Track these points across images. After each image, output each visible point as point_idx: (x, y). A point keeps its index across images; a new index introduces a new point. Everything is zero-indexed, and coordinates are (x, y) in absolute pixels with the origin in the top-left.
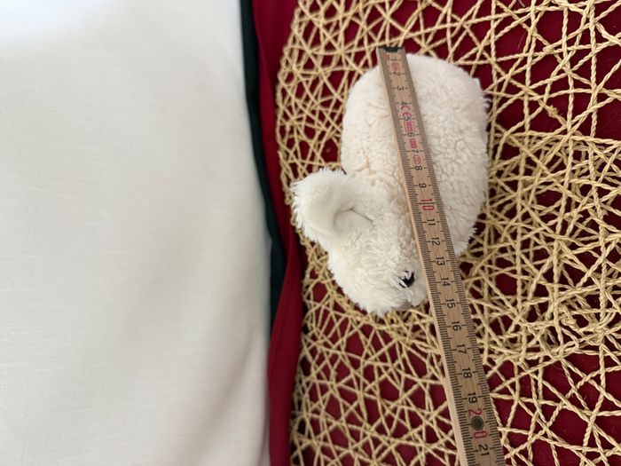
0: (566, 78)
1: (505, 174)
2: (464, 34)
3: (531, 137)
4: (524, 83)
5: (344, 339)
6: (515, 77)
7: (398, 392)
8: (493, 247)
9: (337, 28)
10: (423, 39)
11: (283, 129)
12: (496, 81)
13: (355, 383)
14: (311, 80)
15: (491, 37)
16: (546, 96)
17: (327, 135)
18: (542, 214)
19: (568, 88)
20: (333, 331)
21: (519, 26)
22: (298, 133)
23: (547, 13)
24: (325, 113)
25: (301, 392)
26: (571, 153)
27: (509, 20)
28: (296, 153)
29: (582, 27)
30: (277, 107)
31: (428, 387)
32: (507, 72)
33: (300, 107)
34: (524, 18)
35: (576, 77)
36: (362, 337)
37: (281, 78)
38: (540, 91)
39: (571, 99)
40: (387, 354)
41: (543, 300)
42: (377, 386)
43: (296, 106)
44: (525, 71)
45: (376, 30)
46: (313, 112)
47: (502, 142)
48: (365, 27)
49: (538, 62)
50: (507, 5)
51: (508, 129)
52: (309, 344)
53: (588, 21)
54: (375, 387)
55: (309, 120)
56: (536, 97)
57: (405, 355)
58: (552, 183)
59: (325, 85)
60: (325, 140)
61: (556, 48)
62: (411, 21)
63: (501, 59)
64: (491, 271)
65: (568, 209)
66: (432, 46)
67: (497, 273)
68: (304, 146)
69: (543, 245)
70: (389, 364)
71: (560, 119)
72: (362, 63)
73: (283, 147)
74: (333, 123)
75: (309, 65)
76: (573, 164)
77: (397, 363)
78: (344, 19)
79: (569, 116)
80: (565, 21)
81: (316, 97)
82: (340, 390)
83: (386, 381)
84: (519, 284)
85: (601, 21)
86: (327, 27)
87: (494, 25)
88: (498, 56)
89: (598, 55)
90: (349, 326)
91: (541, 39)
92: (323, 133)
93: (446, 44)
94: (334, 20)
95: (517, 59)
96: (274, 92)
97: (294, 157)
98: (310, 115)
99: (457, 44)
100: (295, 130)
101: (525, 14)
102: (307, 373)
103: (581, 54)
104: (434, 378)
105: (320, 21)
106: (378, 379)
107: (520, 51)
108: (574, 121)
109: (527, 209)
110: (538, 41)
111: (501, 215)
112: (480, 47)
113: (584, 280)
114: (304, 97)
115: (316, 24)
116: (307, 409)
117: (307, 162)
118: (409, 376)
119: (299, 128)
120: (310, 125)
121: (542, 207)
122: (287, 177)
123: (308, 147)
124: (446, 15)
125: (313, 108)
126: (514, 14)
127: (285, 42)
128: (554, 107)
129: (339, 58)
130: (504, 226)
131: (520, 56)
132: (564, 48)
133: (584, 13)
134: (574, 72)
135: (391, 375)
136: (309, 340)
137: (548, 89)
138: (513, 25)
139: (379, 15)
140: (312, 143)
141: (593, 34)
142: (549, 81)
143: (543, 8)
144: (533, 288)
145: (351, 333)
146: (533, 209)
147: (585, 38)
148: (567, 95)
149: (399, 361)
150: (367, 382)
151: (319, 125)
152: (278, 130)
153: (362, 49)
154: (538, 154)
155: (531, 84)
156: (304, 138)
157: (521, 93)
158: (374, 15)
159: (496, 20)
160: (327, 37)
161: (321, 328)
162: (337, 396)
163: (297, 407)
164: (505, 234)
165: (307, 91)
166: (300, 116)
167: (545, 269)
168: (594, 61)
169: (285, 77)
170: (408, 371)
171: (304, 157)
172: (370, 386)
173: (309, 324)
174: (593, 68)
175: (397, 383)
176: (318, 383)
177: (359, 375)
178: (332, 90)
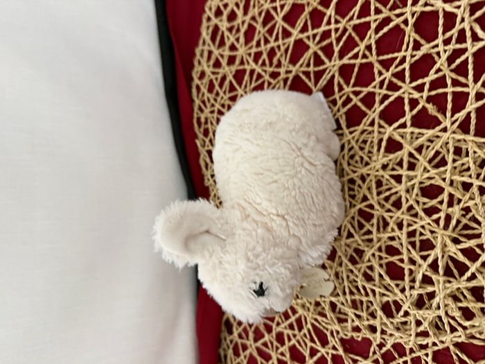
0: (444, 76)
1: (390, 167)
2: (347, 34)
3: (412, 133)
4: (404, 81)
6: (394, 75)
7: (305, 357)
8: (382, 235)
9: (238, 30)
10: (311, 40)
11: (199, 119)
12: (378, 79)
13: (270, 345)
14: (219, 77)
15: (372, 38)
16: (425, 94)
18: (426, 206)
19: (446, 86)
21: (397, 26)
22: (212, 123)
23: (423, 13)
25: (226, 348)
26: (452, 150)
27: (387, 21)
28: (211, 141)
29: (458, 27)
30: (192, 101)
31: (330, 355)
32: (388, 70)
33: (212, 101)
34: (402, 18)
35: (454, 76)
37: (195, 75)
38: (420, 88)
39: (450, 98)
40: (295, 324)
41: (430, 289)
42: (287, 350)
43: (209, 100)
44: (404, 69)
45: (270, 31)
46: (223, 106)
47: (385, 137)
48: (261, 29)
49: (416, 61)
50: (385, 6)
51: (390, 125)
53: (463, 20)
54: (285, 350)
55: (220, 112)
56: (416, 95)
57: (309, 326)
58: (434, 178)
59: (231, 82)
61: (433, 47)
62: (300, 23)
63: (381, 58)
64: (381, 258)
65: (450, 204)
66: (320, 46)
67: (387, 261)
69: (428, 236)
70: (296, 332)
71: (440, 117)
72: (260, 62)
73: (201, 136)
75: (217, 64)
76: (454, 161)
77: (303, 332)
78: (243, 22)
79: (449, 114)
80: (441, 22)
81: (225, 93)
82: (258, 349)
83: (294, 346)
84: (407, 272)
85: (477, 20)
86: (230, 30)
87: (373, 26)
88: (378, 54)
89: (475, 55)
91: (418, 38)
93: (331, 44)
94: (235, 23)
95: (396, 58)
96: (190, 88)
97: (209, 144)
98: (221, 108)
99: (341, 44)
100: (209, 121)
101: (402, 14)
102: (231, 332)
103: (457, 53)
104: (334, 348)
105: (224, 25)
106: (287, 344)
107: (399, 50)
108: (454, 119)
109: (411, 202)
110: (415, 41)
111: (388, 206)
112: (362, 46)
113: (468, 274)
114: (215, 92)
115: (220, 27)
116: (232, 363)
118: (313, 345)
119: (212, 120)
121: (426, 200)
122: (205, 162)
124: (330, 17)
125: (222, 102)
126: (392, 14)
127: (196, 44)
128: (433, 105)
129: (240, 58)
130: (391, 217)
131: (400, 55)
132: (441, 48)
133: (459, 12)
134: (452, 71)
135: (298, 342)
137: (427, 87)
138: (392, 25)
139: (273, 18)
141: (468, 34)
142: (427, 80)
143: (419, 8)
144: (419, 277)
146: (418, 202)
147: (461, 37)
148: (446, 94)
149: (305, 331)
150: (279, 345)
152: (195, 121)
153: (259, 49)
154: (420, 149)
155: (411, 82)
157: (402, 91)
158: (268, 18)
159: (375, 20)
160: (230, 39)
162: (255, 354)
163: (223, 360)
164: (392, 225)
165: (217, 87)
166: (212, 109)
167: (430, 260)
168: (470, 60)
169: (199, 75)
170: (312, 340)
172: (281, 349)
174: (470, 67)
175: (304, 349)
176: (239, 341)
177: (272, 339)
178: (237, 87)
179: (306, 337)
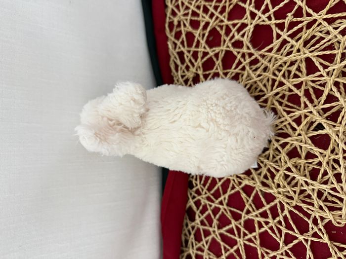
5: (227, 196)
7: (279, 244)
11: (171, 25)
13: (236, 232)
17: (211, 25)
20: (216, 188)
22: (185, 25)
24: (209, 7)
25: (188, 234)
28: (182, 43)
30: (166, 6)
31: (309, 243)
33: (186, 4)
36: (243, 195)
40: (268, 212)
42: (257, 237)
43: (183, 4)
46: (198, 7)
52: (194, 197)
54: (255, 237)
55: (194, 14)
60: (209, 29)
68: (190, 36)
70: (270, 220)
73: (172, 38)
74: (217, 14)
77: (278, 219)
82: (221, 235)
83: (266, 233)
90: (231, 185)
92: (207, 24)
97: (181, 46)
98: (196, 10)
100: (182, 23)
102: (193, 219)
106: (258, 231)
116: (193, 246)
117: (193, 49)
118: (290, 232)
119: (185, 22)
120: (195, 18)
122: (175, 63)
123: (194, 37)
125: (198, 3)
135: (271, 228)
136: (193, 194)
140: (197, 33)
145: (233, 192)
149: (281, 218)
150: (247, 232)
151: (203, 17)
152: (167, 25)
156: (190, 29)
161: (204, 185)
162: (219, 239)
163: (184, 244)
166: (186, 12)
170: (288, 227)
171: (190, 45)
172: (250, 236)
173: (194, 182)
175: (277, 237)
176: (201, 227)
177: (239, 226)
179: (281, 224)
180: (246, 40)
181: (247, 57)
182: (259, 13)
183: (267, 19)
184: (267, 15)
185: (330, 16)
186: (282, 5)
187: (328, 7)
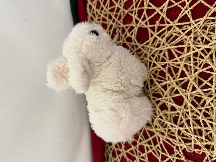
13: (135, 152)
17: (113, 27)
24: (112, 15)
25: (108, 152)
30: (87, 14)
31: (175, 160)
33: (99, 13)
40: (152, 141)
42: (146, 156)
43: (97, 13)
54: (145, 156)
55: (104, 19)
57: (161, 142)
60: (112, 29)
70: (153, 146)
74: (116, 20)
77: (157, 146)
81: (107, 7)
82: (127, 154)
83: (151, 153)
92: (112, 26)
96: (86, 7)
98: (104, 17)
106: (146, 152)
114: (101, 8)
116: (111, 160)
118: (164, 154)
120: (104, 22)
125: (105, 13)
135: (154, 151)
149: (158, 145)
150: (141, 153)
151: (109, 22)
162: (126, 156)
163: (106, 159)
165: (102, 5)
166: (99, 18)
170: (163, 151)
172: (142, 155)
175: (157, 156)
176: (116, 149)
177: (136, 149)
178: (115, 3)
179: (159, 149)
180: (134, 37)
181: (135, 47)
182: (140, 21)
183: (145, 24)
184: (145, 21)
185: (179, 24)
186: (153, 15)
187: (178, 18)
